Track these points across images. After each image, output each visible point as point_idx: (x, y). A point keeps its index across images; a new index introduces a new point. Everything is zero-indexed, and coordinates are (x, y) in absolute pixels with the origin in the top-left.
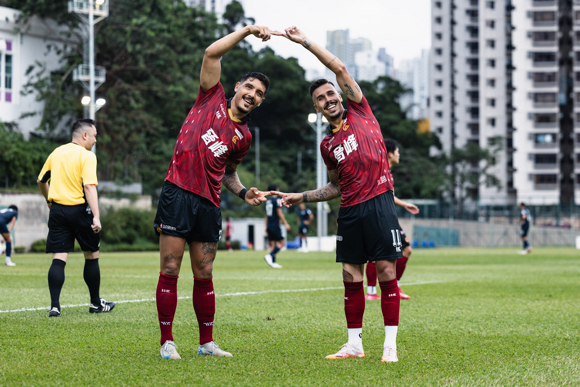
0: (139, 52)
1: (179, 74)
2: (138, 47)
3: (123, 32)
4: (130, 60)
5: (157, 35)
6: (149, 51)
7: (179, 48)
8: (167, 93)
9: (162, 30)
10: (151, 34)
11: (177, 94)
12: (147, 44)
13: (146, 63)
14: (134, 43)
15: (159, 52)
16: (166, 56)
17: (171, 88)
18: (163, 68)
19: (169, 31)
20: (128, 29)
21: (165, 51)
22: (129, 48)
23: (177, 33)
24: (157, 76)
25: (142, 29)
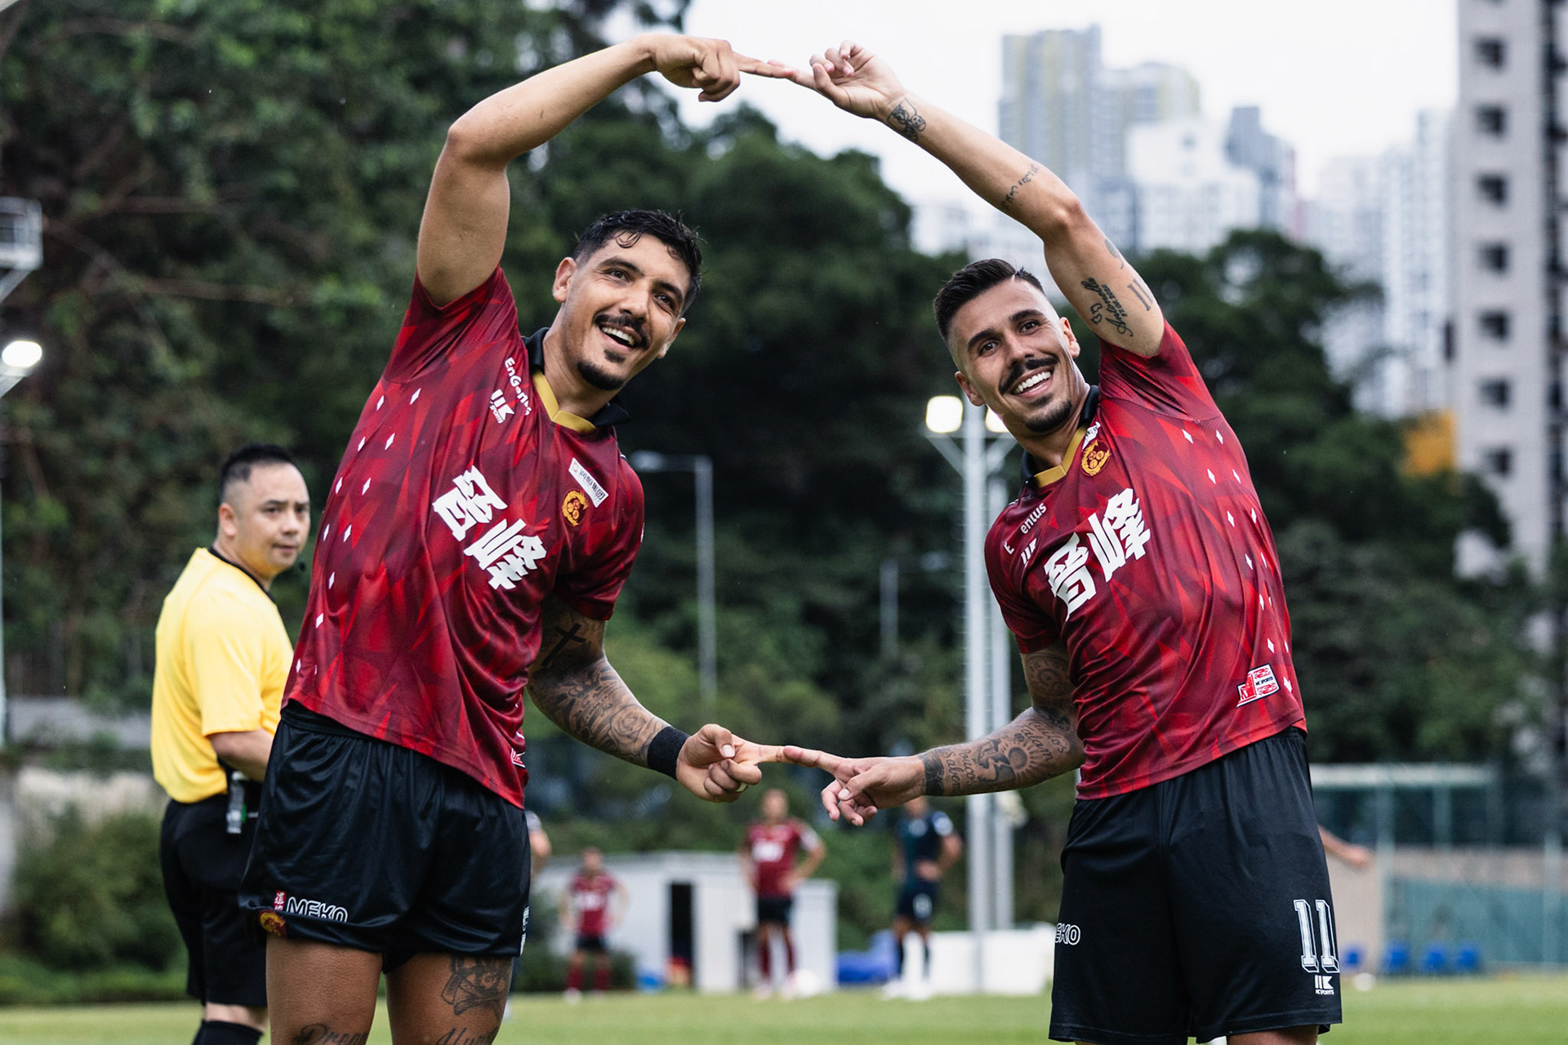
0: (188, 137)
1: (361, 231)
2: (183, 113)
3: (120, 51)
4: (147, 172)
5: (264, 62)
6: (230, 133)
7: (362, 118)
8: (308, 312)
9: (285, 41)
10: (241, 56)
11: (355, 315)
12: (220, 99)
13: (218, 182)
14: (164, 97)
15: (275, 135)
16: (303, 151)
17: (326, 291)
18: (294, 204)
19: (316, 43)
20: (138, 35)
21: (297, 131)
22: (145, 120)
23: (351, 53)
24: (266, 241)
25: (200, 36)
